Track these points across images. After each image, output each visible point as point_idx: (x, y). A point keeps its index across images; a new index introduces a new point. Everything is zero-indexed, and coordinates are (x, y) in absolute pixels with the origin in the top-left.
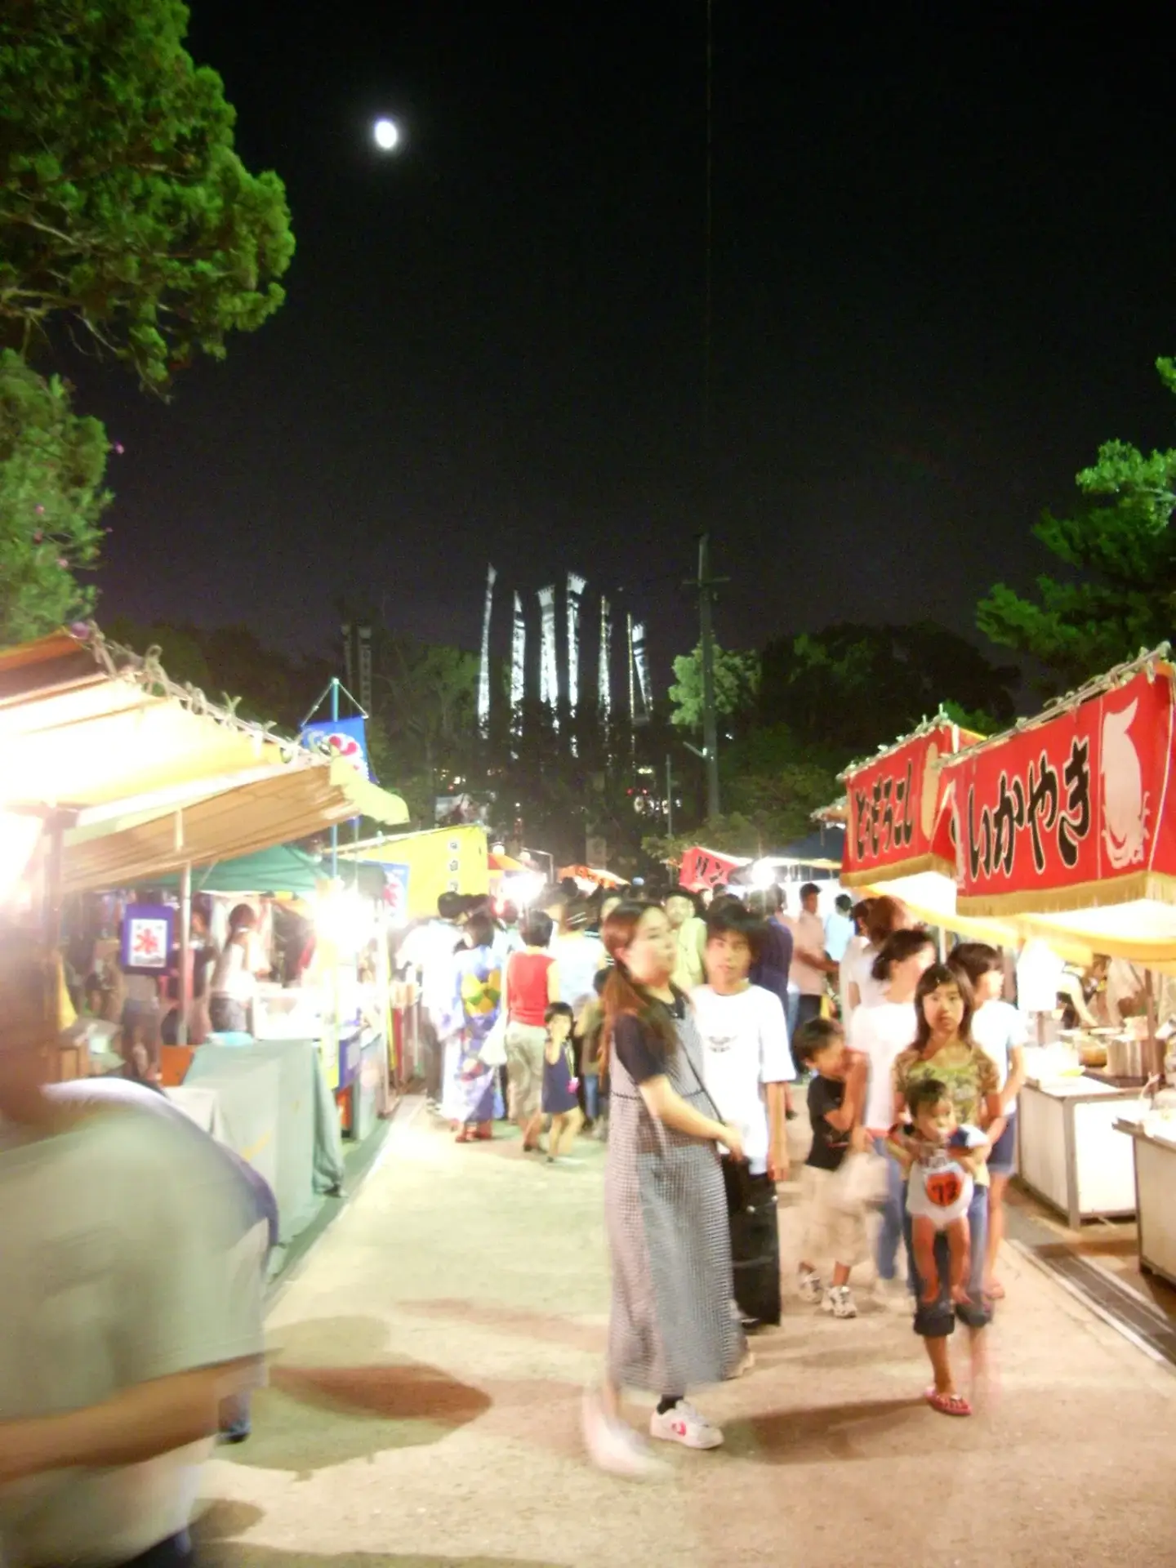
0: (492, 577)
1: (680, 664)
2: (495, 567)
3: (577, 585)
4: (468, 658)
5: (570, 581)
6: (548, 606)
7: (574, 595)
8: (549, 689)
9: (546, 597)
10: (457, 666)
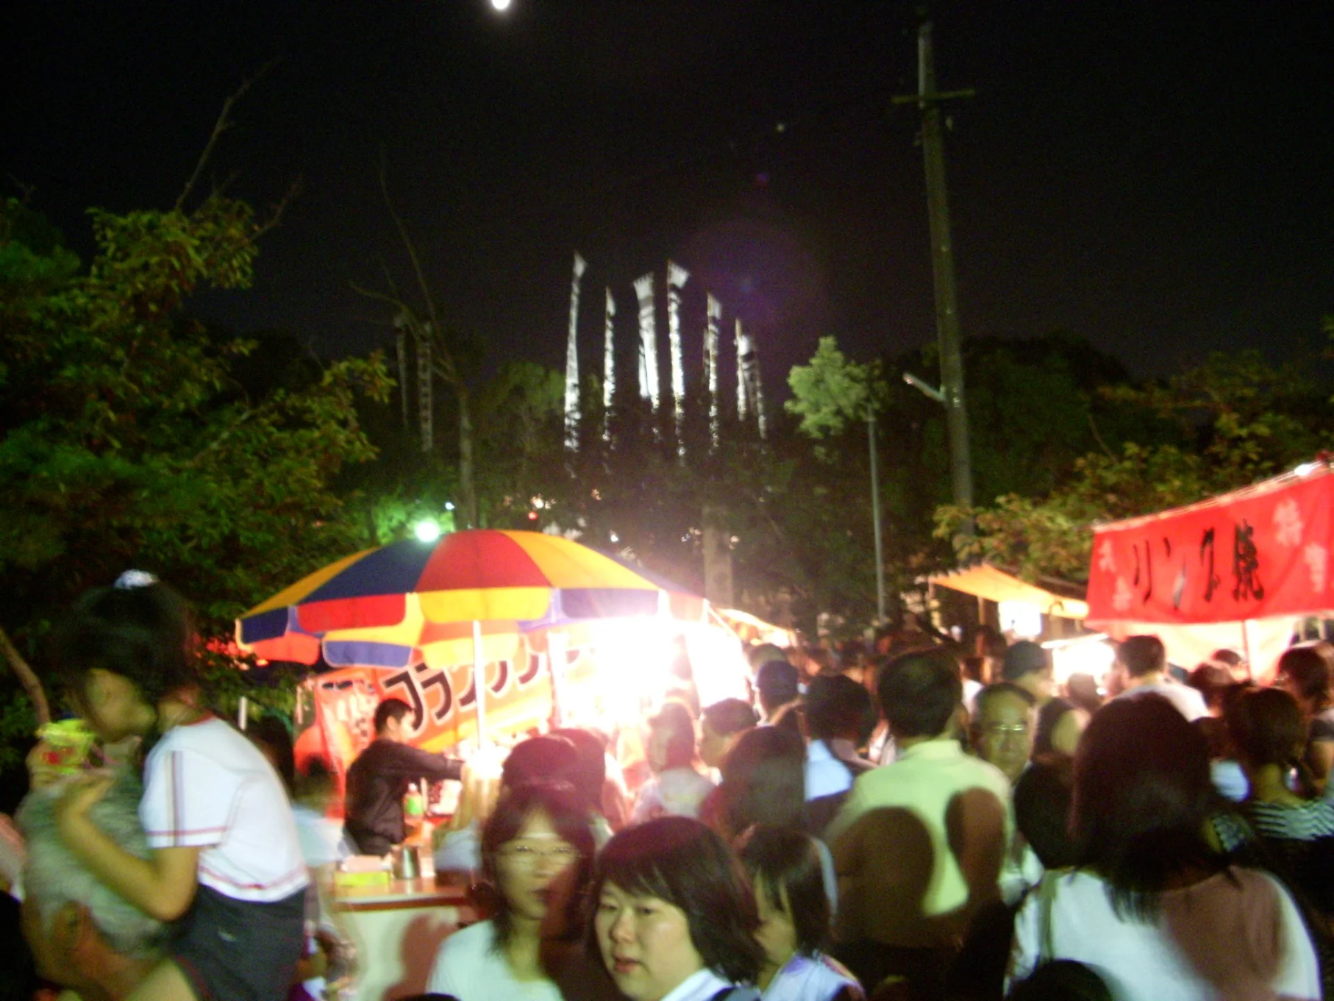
0: (579, 268)
1: (797, 376)
2: (585, 257)
3: (679, 277)
4: (554, 375)
5: (671, 272)
6: (647, 299)
7: (674, 288)
8: (649, 385)
9: (643, 289)
10: (541, 384)
